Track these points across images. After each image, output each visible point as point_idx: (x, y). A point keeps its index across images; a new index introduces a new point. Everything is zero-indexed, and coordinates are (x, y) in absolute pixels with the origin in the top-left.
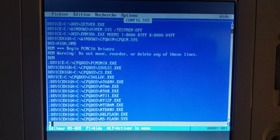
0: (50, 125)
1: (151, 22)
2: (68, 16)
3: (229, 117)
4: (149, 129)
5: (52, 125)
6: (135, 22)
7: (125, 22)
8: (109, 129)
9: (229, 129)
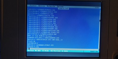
0: (28, 49)
1: (69, 9)
2: (36, 6)
3: (99, 47)
4: (67, 51)
5: (29, 49)
6: (62, 9)
7: (58, 9)
8: (51, 51)
9: (99, 52)
